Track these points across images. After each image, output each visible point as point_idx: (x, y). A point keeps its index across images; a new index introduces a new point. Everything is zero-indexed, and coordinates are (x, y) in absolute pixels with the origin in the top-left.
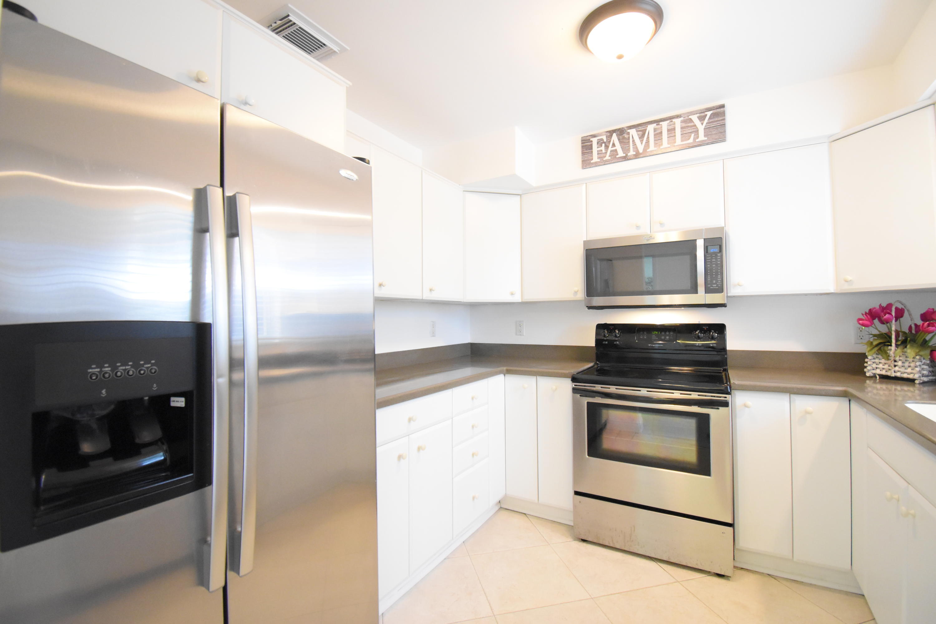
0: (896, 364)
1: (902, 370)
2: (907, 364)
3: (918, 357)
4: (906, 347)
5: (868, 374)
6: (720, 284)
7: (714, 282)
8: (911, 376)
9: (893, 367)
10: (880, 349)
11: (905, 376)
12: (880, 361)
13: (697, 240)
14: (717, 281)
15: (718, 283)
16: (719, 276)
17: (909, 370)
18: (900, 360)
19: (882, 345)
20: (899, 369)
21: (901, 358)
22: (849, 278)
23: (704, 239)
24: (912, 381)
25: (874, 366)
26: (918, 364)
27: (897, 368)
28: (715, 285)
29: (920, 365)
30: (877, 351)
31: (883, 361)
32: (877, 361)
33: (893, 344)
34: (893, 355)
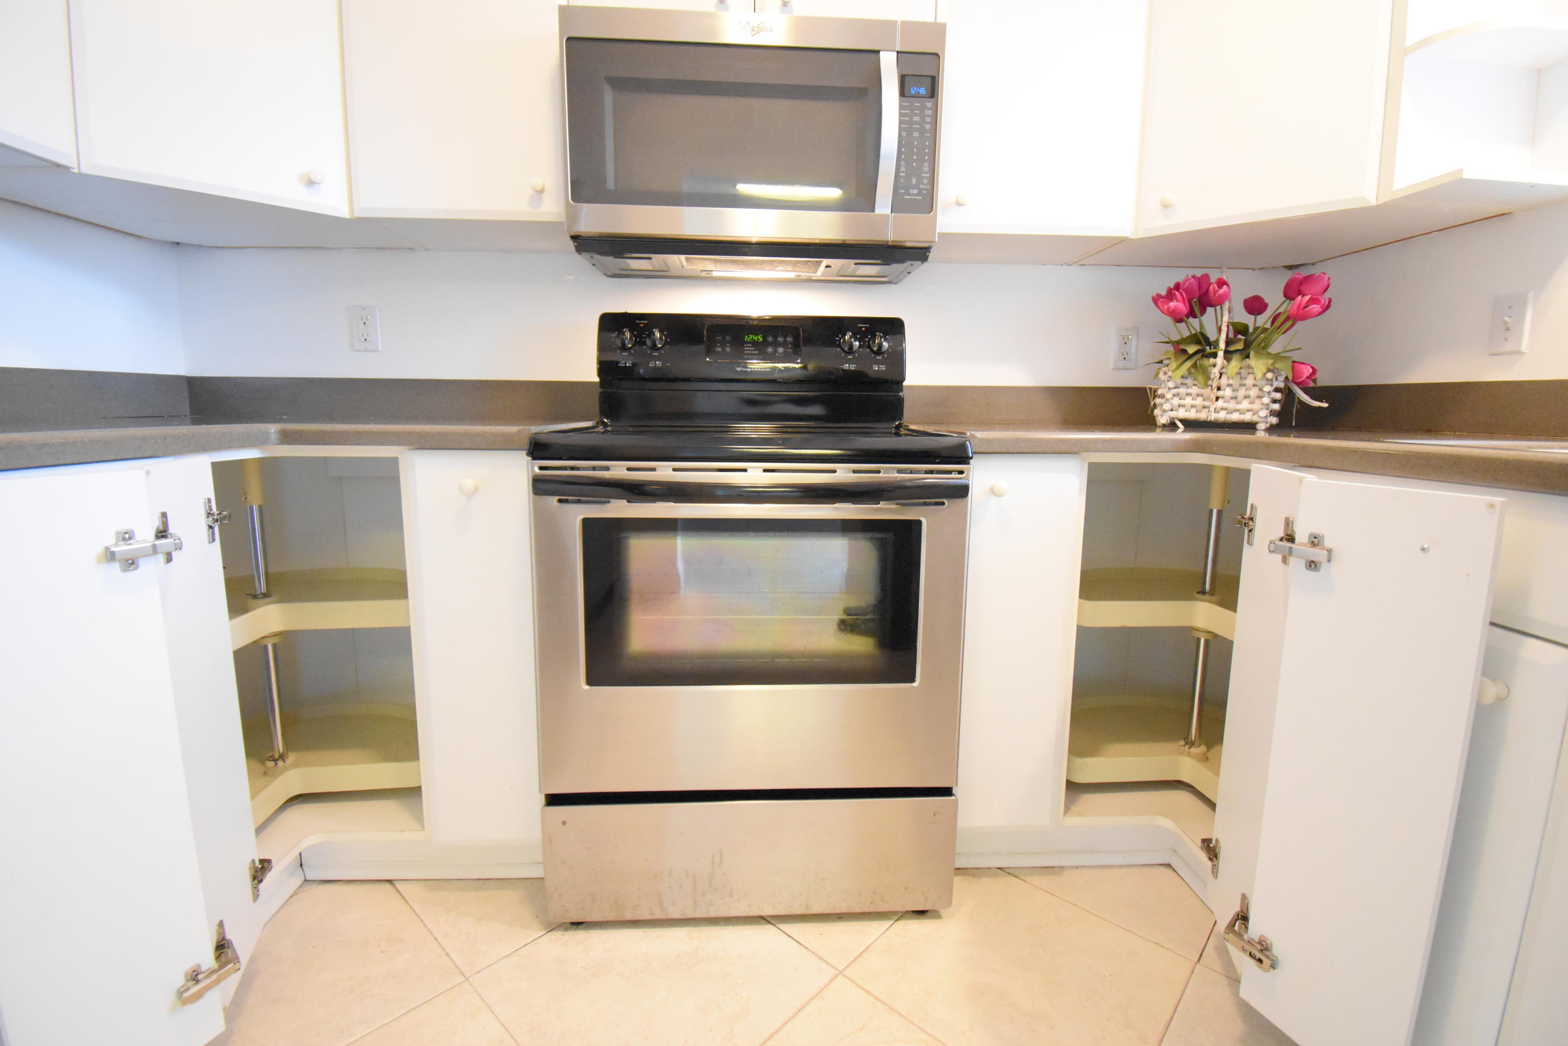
0: (1220, 393)
1: (1232, 405)
2: (1242, 392)
3: (1269, 375)
4: (1248, 357)
5: (1163, 420)
6: (926, 189)
7: (914, 181)
8: (1247, 417)
9: (1214, 399)
10: (1195, 366)
11: (1235, 417)
12: (1189, 391)
13: (881, 53)
14: (920, 180)
15: (921, 186)
16: (926, 164)
17: (1245, 404)
18: (1228, 385)
19: (1199, 356)
20: (1225, 405)
21: (1231, 382)
23: (898, 52)
24: (1249, 426)
25: (1176, 401)
26: (1267, 388)
27: (1220, 403)
28: (916, 191)
29: (1269, 393)
30: (1189, 370)
31: (1194, 390)
32: (1182, 390)
33: (1221, 354)
34: (1218, 375)
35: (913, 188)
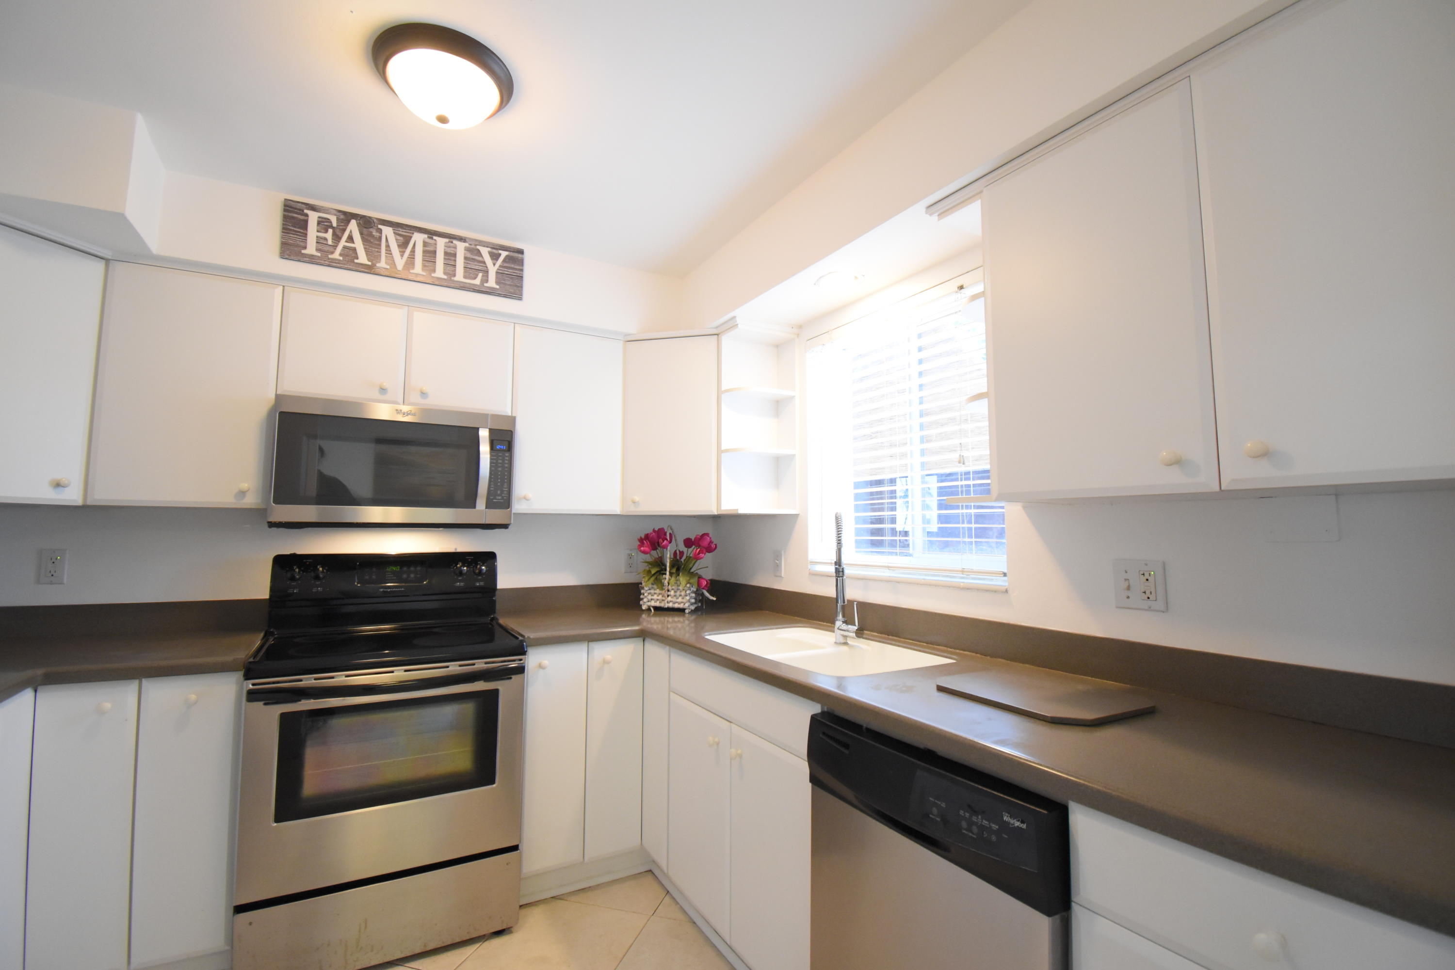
0: (669, 593)
1: (674, 600)
2: (678, 593)
3: (688, 585)
4: (679, 575)
5: (644, 607)
6: (506, 497)
7: (499, 492)
8: (681, 606)
9: (666, 596)
10: (656, 579)
11: (676, 606)
12: (656, 592)
13: (480, 429)
14: (502, 492)
15: (503, 495)
16: (506, 484)
17: (680, 600)
18: (672, 589)
19: (658, 573)
20: (672, 599)
21: (673, 587)
22: (637, 499)
23: (490, 430)
24: (682, 610)
25: (650, 597)
26: (688, 592)
27: (669, 599)
28: (500, 498)
29: (689, 594)
30: (654, 581)
31: (658, 591)
32: (652, 591)
33: (668, 573)
34: (667, 584)
35: (499, 495)
